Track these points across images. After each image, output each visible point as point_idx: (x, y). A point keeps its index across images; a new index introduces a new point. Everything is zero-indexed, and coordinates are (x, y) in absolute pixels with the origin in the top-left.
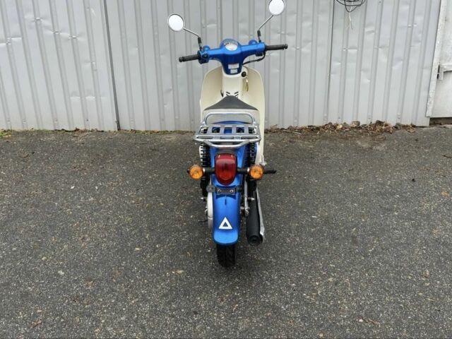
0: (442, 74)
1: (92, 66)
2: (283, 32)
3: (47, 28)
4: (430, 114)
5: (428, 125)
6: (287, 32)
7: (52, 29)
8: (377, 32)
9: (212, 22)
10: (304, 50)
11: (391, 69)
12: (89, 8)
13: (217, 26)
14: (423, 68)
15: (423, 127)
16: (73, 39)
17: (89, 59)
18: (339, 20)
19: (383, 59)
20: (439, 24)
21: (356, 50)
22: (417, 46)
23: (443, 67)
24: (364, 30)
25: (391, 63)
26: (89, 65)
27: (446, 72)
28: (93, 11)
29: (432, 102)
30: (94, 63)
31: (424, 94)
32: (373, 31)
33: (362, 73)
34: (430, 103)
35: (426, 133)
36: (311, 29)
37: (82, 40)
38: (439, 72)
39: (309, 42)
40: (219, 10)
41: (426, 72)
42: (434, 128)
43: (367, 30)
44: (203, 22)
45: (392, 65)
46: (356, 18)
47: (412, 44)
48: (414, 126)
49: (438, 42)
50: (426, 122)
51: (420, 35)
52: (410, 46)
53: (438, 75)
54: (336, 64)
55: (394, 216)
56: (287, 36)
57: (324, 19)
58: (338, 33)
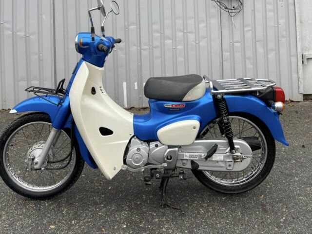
0: (305, 61)
1: (39, 57)
2: (185, 31)
3: (8, 29)
4: (302, 91)
5: (302, 100)
6: (189, 31)
7: (11, 30)
8: (253, 31)
9: (132, 24)
10: (201, 44)
11: (267, 57)
12: (41, 15)
13: (137, 28)
14: (290, 56)
15: (299, 102)
16: (26, 38)
17: (37, 52)
18: (225, 22)
19: (260, 50)
20: (297, 25)
21: (240, 44)
22: (283, 41)
23: (305, 56)
24: (244, 29)
25: (266, 53)
26: (37, 56)
27: (308, 59)
28: (44, 17)
29: (302, 81)
30: (41, 55)
31: (295, 75)
32: (250, 30)
33: (247, 60)
34: (301, 82)
35: (302, 106)
36: (205, 29)
37: (34, 38)
38: (303, 59)
39: (205, 38)
40: (138, 16)
41: (293, 59)
42: (307, 102)
43: (246, 29)
44: (126, 24)
45: (267, 54)
46: (237, 21)
47: (280, 39)
48: (292, 101)
49: (298, 37)
50: (301, 98)
51: (284, 33)
52: (279, 41)
53: (303, 61)
54: (226, 54)
55: (295, 181)
56: (189, 34)
57: (214, 22)
58: (226, 32)
